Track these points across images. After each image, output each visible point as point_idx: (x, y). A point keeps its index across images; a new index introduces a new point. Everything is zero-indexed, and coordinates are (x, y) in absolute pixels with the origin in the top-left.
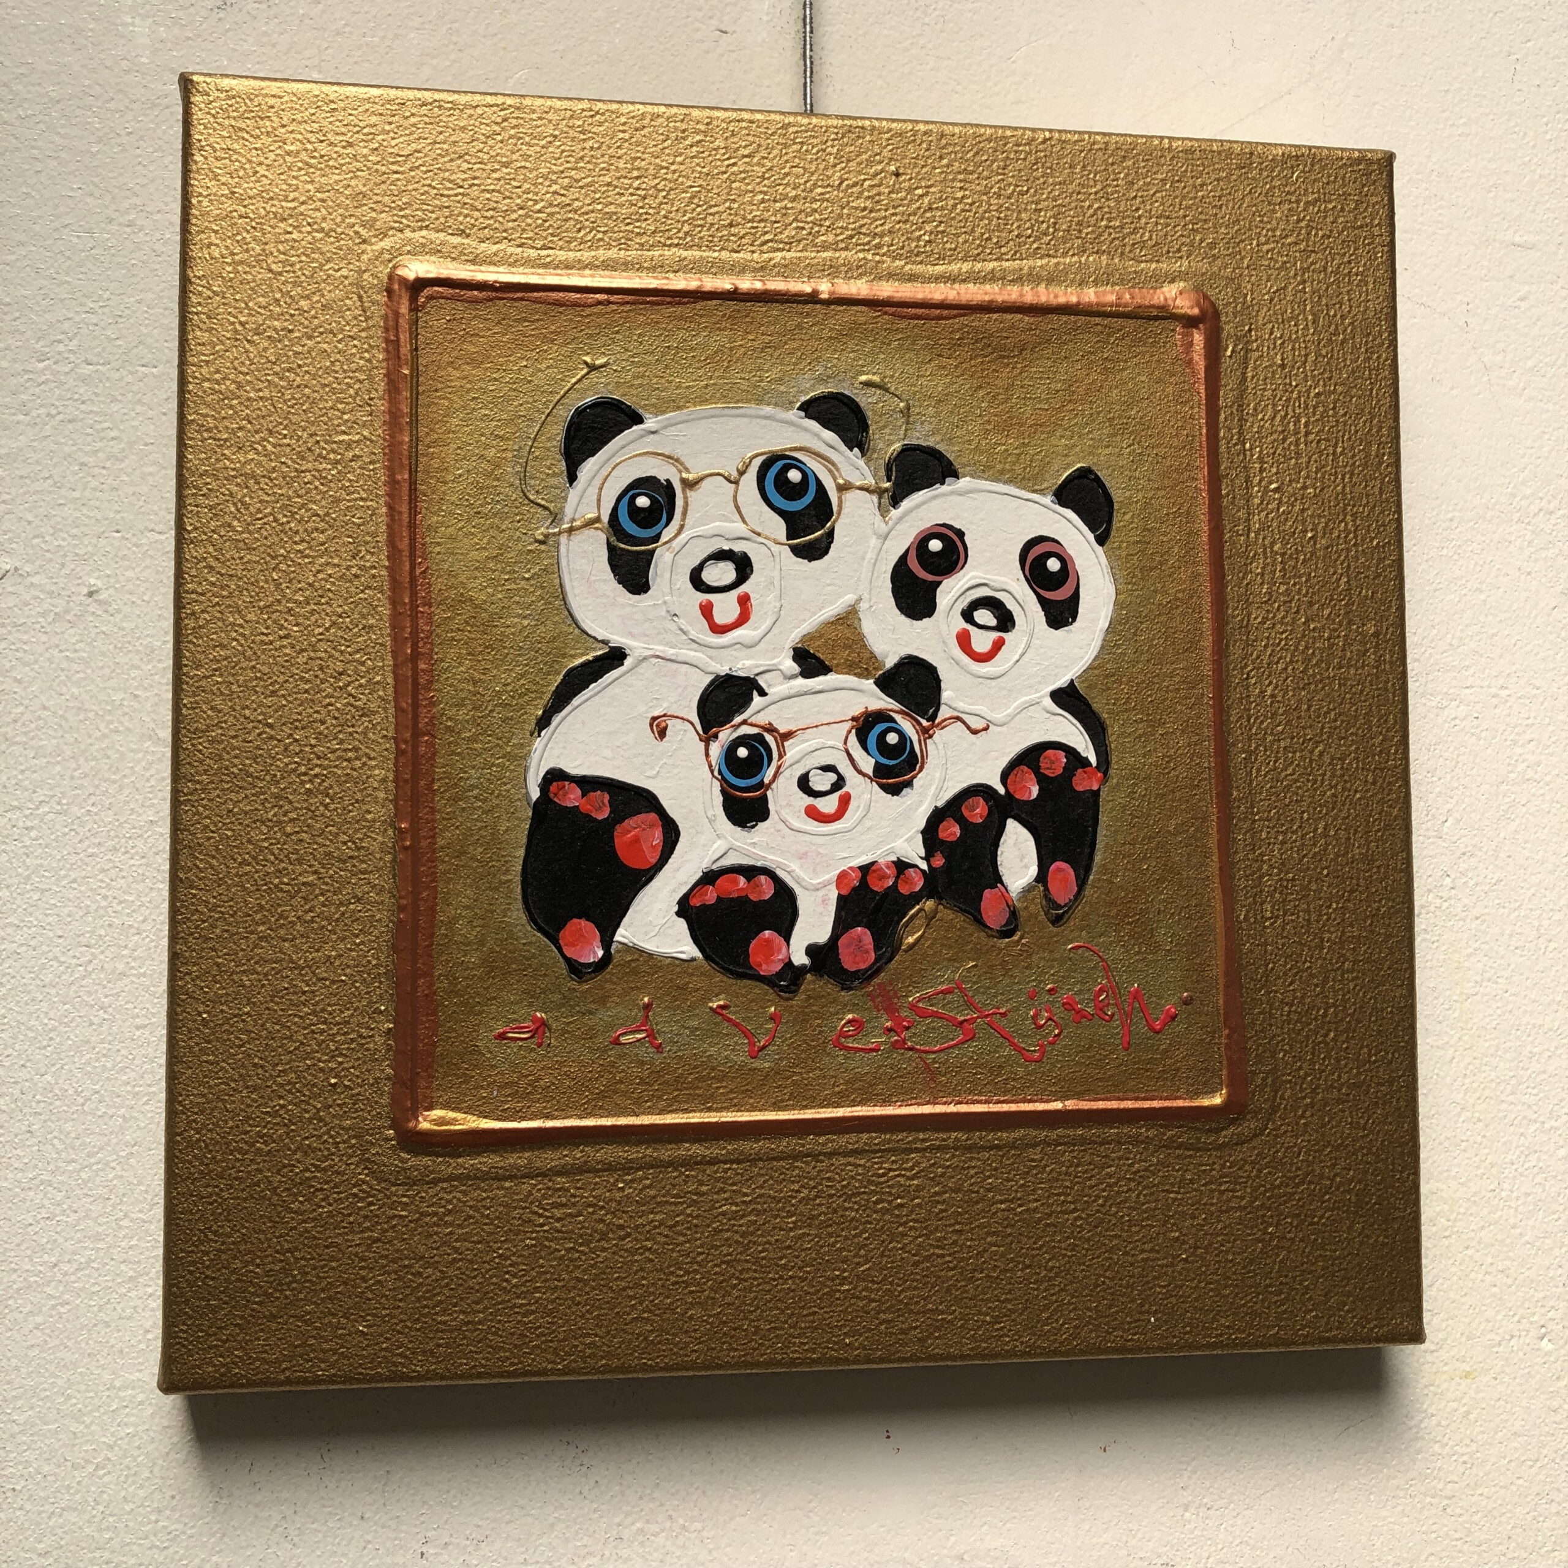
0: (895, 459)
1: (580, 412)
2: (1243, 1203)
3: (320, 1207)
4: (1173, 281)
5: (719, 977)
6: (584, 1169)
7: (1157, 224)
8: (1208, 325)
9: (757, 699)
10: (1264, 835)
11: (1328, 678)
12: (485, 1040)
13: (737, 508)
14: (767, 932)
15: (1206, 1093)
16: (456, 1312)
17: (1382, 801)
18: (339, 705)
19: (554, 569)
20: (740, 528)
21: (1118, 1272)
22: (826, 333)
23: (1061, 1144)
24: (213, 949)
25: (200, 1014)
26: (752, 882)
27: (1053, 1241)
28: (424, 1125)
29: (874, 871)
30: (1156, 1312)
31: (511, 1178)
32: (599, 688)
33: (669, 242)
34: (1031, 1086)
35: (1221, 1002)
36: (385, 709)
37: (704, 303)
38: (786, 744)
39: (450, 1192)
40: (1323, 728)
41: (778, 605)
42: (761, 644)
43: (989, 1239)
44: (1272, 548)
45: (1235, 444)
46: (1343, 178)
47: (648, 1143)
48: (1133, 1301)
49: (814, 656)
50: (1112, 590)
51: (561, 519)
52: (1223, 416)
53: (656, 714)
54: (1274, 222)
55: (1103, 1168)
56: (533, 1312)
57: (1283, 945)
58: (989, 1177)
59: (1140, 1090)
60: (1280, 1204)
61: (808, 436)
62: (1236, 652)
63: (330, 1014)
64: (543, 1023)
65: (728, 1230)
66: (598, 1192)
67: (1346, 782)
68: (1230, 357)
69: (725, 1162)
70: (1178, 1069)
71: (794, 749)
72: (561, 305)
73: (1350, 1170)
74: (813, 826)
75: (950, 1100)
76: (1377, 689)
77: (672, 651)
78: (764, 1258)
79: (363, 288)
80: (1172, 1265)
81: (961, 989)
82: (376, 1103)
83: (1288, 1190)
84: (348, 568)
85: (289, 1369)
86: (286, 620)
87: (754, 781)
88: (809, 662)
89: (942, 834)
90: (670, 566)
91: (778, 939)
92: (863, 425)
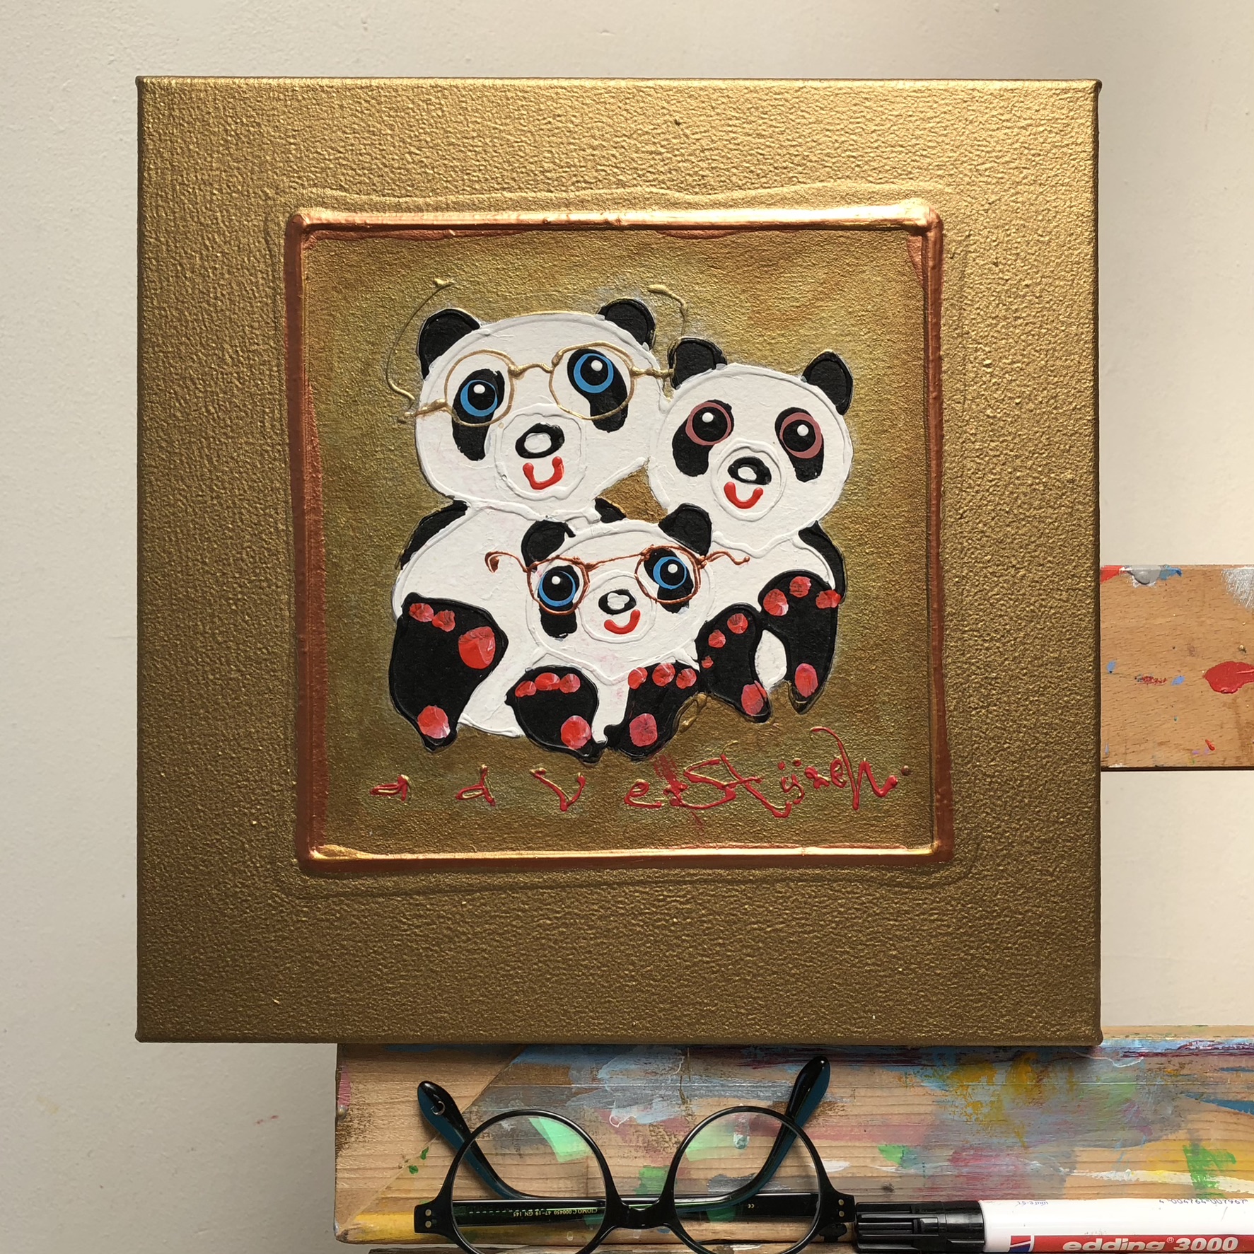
0: (676, 350)
1: (431, 321)
2: (950, 930)
3: (246, 913)
4: (904, 198)
5: (537, 751)
6: (437, 890)
7: (892, 152)
8: (933, 233)
9: (568, 540)
10: (972, 643)
11: (1030, 517)
12: (363, 795)
13: (552, 392)
14: (574, 717)
15: (920, 844)
16: (342, 991)
18: (254, 548)
20: (553, 407)
21: (846, 980)
22: (622, 253)
23: (802, 881)
24: (168, 726)
25: (159, 773)
26: (563, 679)
27: (795, 954)
28: (316, 855)
29: (658, 671)
30: (877, 1011)
31: (382, 895)
32: (447, 532)
33: (499, 187)
34: (779, 836)
35: (934, 773)
36: (288, 550)
37: (525, 233)
38: (589, 573)
39: (339, 905)
40: (1024, 557)
41: (584, 466)
42: (571, 497)
43: (744, 951)
44: (984, 413)
45: (955, 329)
47: (484, 873)
48: (858, 1002)
49: (611, 506)
50: (850, 449)
51: (418, 404)
52: (945, 306)
53: (492, 550)
54: (992, 145)
55: (836, 900)
56: (399, 993)
57: (987, 729)
58: (745, 904)
59: (866, 841)
60: (980, 932)
61: (608, 334)
62: (951, 497)
64: (406, 783)
65: (544, 938)
66: (446, 907)
67: (1043, 600)
68: (952, 258)
69: (542, 888)
70: (898, 825)
71: (596, 578)
72: (417, 240)
73: (1039, 907)
74: (610, 636)
75: (714, 845)
77: (502, 503)
78: (571, 960)
79: (268, 233)
80: (890, 976)
81: (725, 761)
82: (285, 839)
83: (987, 921)
84: (261, 446)
85: (224, 1028)
86: (216, 485)
87: (565, 602)
88: (607, 511)
89: (712, 642)
90: (500, 437)
91: (583, 722)
92: (650, 324)
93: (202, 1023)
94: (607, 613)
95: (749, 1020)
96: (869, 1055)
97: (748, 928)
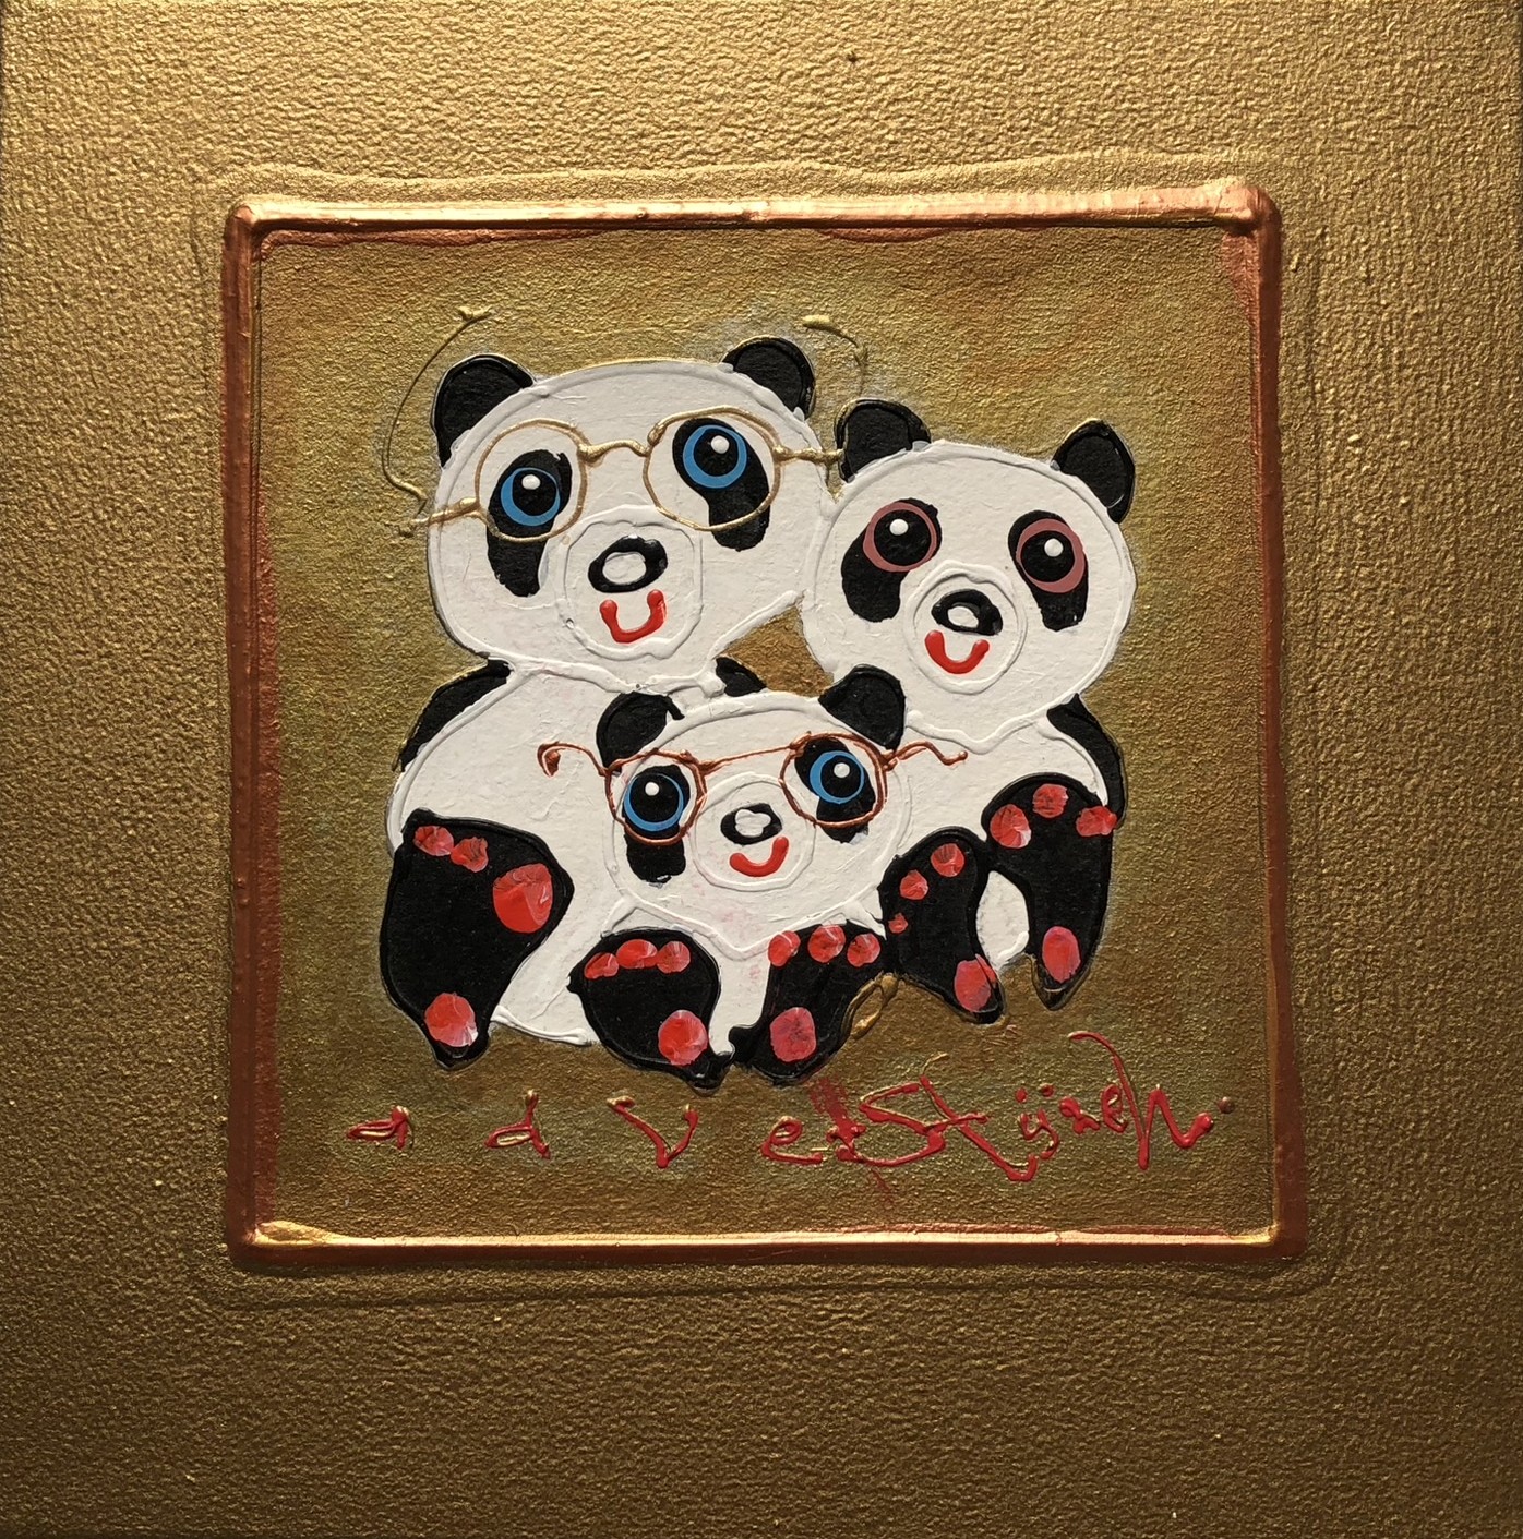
0: (848, 419)
1: (455, 374)
2: (1300, 1370)
3: (143, 1331)
4: (1218, 175)
5: (620, 1068)
6: (454, 1297)
7: (1197, 102)
8: (1264, 231)
9: (670, 721)
10: (1334, 894)
11: (1426, 688)
12: (334, 1138)
13: (648, 486)
14: (680, 1012)
15: (1251, 1227)
16: (298, 1462)
17: (1500, 850)
18: (166, 736)
19: (422, 568)
20: (650, 511)
21: (1128, 1452)
22: (761, 264)
23: (1055, 1287)
24: (22, 1025)
26: (662, 950)
27: (1043, 1409)
28: (261, 1238)
29: (817, 937)
30: (1179, 1506)
31: (364, 1305)
32: (476, 711)
33: (564, 161)
34: (1017, 1212)
35: (1272, 1109)
36: (221, 740)
37: (607, 235)
38: (707, 778)
39: (293, 1320)
40: (1418, 754)
41: (698, 606)
42: (677, 654)
43: (959, 1404)
44: (1349, 519)
45: (1302, 385)
46: (1457, 28)
47: (531, 1268)
48: (1149, 1489)
49: (742, 669)
50: (1131, 578)
51: (432, 506)
52: (1284, 348)
53: (547, 741)
54: (1358, 91)
55: (1111, 1320)
56: (390, 1468)
57: (1360, 1038)
58: (961, 1325)
59: (1161, 1221)
60: (1351, 1375)
61: (737, 394)
62: (1298, 656)
63: (155, 1103)
64: (405, 1119)
65: (628, 1379)
66: (470, 1326)
67: (1449, 824)
68: (1295, 271)
69: (626, 1295)
70: (1213, 1195)
71: (716, 785)
72: (433, 245)
73: (1447, 1333)
74: (741, 880)
75: (910, 1226)
76: (1495, 703)
77: (567, 665)
78: (672, 1415)
79: (197, 236)
80: (1201, 1447)
81: (928, 1088)
82: (207, 1210)
83: (1362, 1356)
84: (179, 572)
85: (105, 1521)
86: (107, 636)
87: (667, 824)
88: (736, 676)
89: (904, 892)
90: (563, 561)
91: (695, 1021)
92: (807, 378)
93: (70, 1513)
94: (736, 842)
95: (968, 1518)
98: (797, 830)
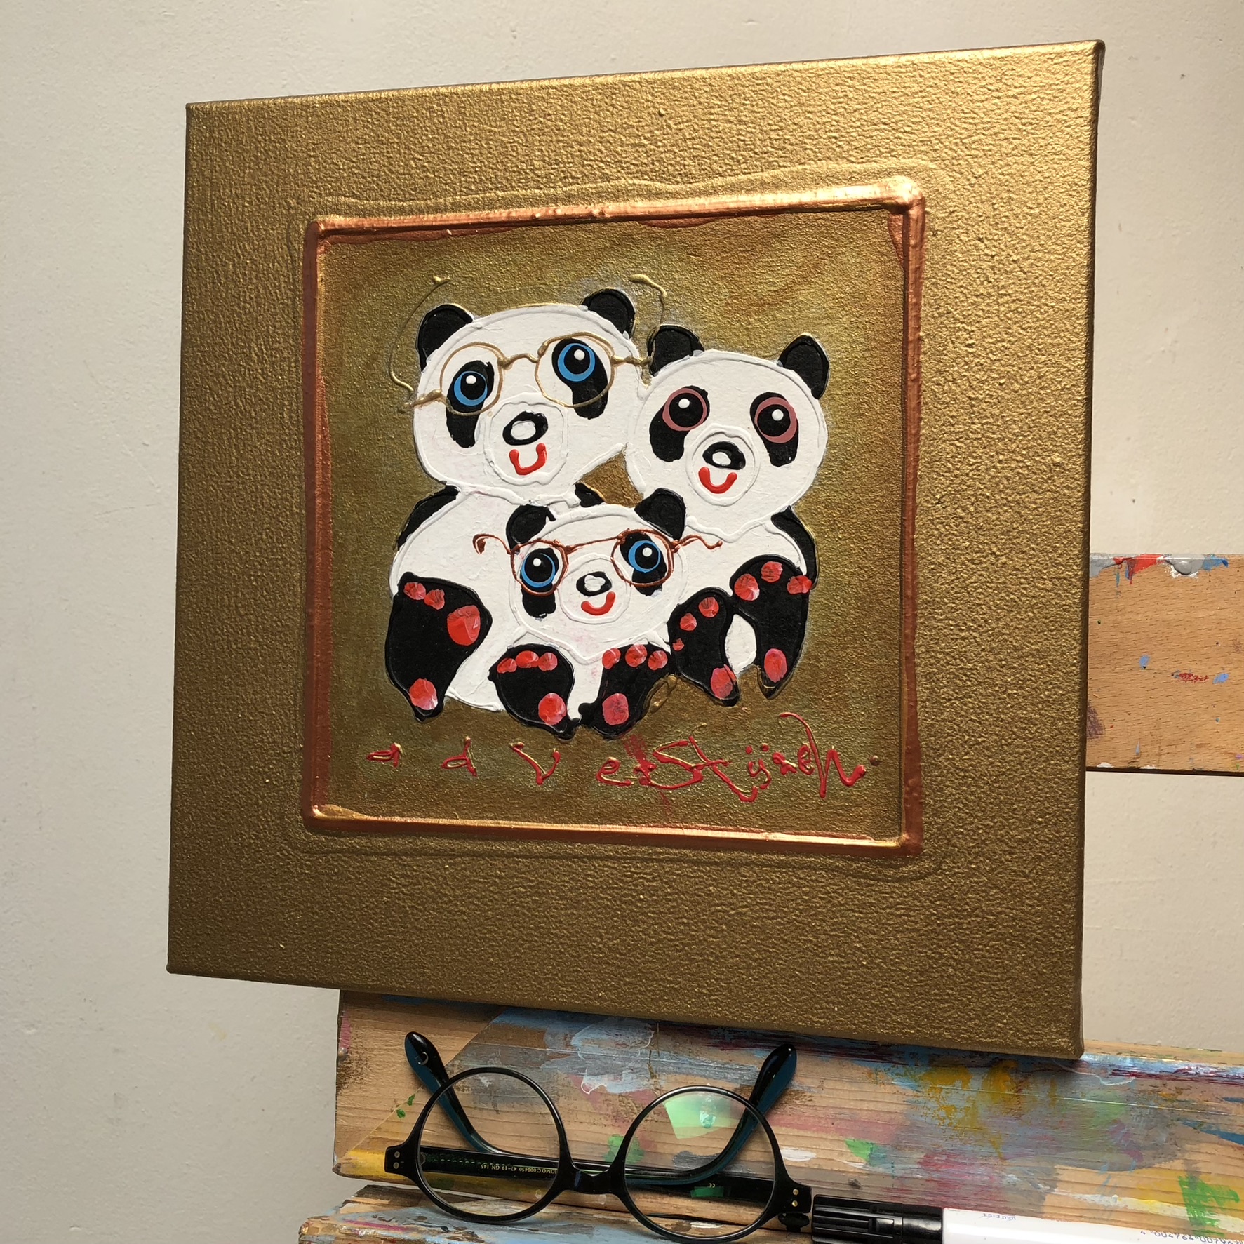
0: (655, 338)
1: (430, 316)
2: (917, 926)
3: (258, 863)
5: (516, 726)
6: (423, 853)
9: (549, 524)
10: (947, 632)
12: (360, 759)
13: (537, 381)
14: (551, 694)
15: (887, 836)
16: (338, 941)
18: (272, 529)
20: (538, 396)
21: (809, 968)
22: (605, 245)
23: (767, 866)
24: (197, 690)
25: (190, 732)
26: (542, 657)
27: (758, 939)
28: (317, 812)
29: (631, 652)
30: (839, 1003)
31: (375, 854)
32: (439, 516)
33: (492, 187)
34: (745, 820)
35: (903, 765)
36: (301, 531)
37: (515, 230)
38: (569, 556)
39: (337, 860)
41: (565, 453)
42: (552, 482)
43: (708, 932)
44: (965, 394)
45: (937, 309)
47: (465, 839)
48: (821, 992)
49: (590, 491)
50: (825, 434)
52: (926, 286)
53: (478, 533)
55: (800, 888)
56: (387, 947)
57: (961, 722)
58: (710, 886)
59: (833, 829)
60: (949, 931)
61: (590, 325)
64: (397, 750)
65: (518, 905)
66: (431, 870)
68: (935, 235)
69: (517, 857)
70: (866, 816)
71: (574, 560)
74: (587, 617)
75: (681, 825)
77: (490, 488)
78: (542, 928)
79: (290, 240)
80: (853, 968)
81: (693, 743)
82: (292, 797)
83: (957, 920)
84: (280, 435)
85: (238, 966)
86: (242, 472)
87: (545, 583)
88: (587, 496)
89: (683, 626)
90: (489, 426)
91: (559, 699)
92: (631, 313)
93: (220, 961)
94: (585, 595)
95: (711, 1000)
96: (837, 1047)
97: (713, 909)
98: (618, 587)
